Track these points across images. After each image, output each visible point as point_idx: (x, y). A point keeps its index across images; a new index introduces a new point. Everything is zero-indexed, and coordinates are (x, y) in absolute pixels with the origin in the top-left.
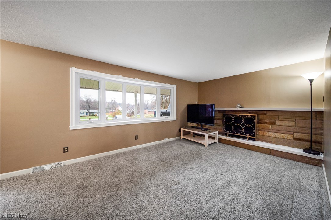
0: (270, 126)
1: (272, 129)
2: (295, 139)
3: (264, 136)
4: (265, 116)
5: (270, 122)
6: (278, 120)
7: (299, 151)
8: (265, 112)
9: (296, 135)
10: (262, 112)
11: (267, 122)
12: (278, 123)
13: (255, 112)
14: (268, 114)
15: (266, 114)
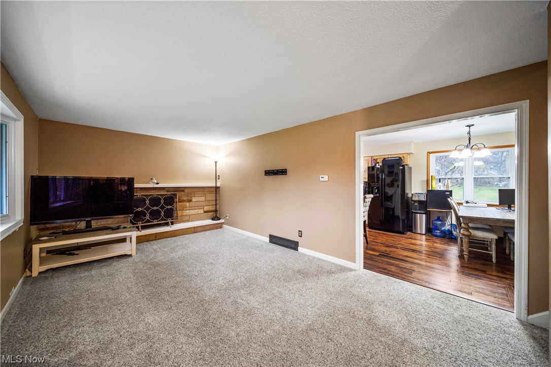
0: (188, 204)
1: (189, 207)
2: (205, 212)
3: (182, 216)
4: (183, 193)
5: (187, 199)
6: (194, 196)
7: (210, 222)
8: (183, 189)
9: (206, 208)
10: (180, 189)
11: (184, 200)
12: (194, 199)
13: (173, 189)
14: (187, 191)
15: (183, 191)
